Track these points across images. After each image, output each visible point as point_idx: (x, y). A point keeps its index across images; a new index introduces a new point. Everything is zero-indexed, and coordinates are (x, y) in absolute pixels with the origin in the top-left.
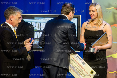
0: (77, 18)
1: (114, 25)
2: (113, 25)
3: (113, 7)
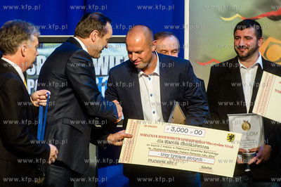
3: (237, 15)
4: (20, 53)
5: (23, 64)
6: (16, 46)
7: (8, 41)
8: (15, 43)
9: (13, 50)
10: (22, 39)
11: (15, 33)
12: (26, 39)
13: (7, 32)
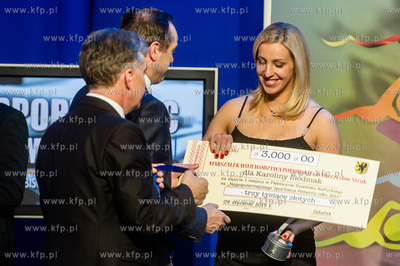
0: (202, 82)
1: (355, 110)
2: (352, 111)
4: (124, 84)
5: (125, 102)
6: (115, 73)
7: (101, 65)
8: (115, 67)
9: (111, 79)
10: (125, 61)
11: (113, 51)
12: (131, 59)
13: (97, 50)
